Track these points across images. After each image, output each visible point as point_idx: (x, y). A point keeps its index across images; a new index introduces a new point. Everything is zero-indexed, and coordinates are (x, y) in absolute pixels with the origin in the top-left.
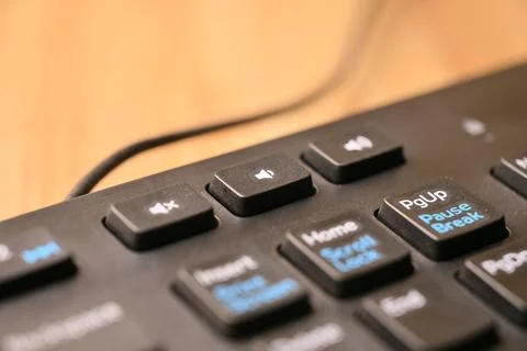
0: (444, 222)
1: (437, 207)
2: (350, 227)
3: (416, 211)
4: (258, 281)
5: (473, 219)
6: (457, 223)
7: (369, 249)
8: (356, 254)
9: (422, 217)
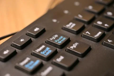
0: (60, 41)
1: (57, 38)
2: (43, 46)
3: (53, 40)
4: (32, 62)
5: (64, 39)
6: (62, 41)
7: (49, 50)
8: (47, 52)
9: (55, 41)
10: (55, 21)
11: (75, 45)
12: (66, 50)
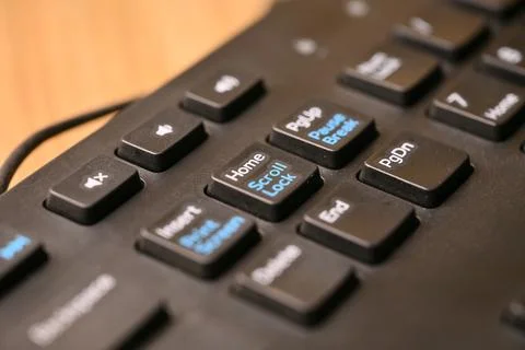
0: (330, 134)
1: (317, 124)
2: (258, 159)
3: (303, 131)
4: (210, 225)
5: (351, 126)
6: (340, 133)
8: (276, 180)
9: (310, 135)
10: (306, 47)
11: (401, 153)
12: (358, 176)
